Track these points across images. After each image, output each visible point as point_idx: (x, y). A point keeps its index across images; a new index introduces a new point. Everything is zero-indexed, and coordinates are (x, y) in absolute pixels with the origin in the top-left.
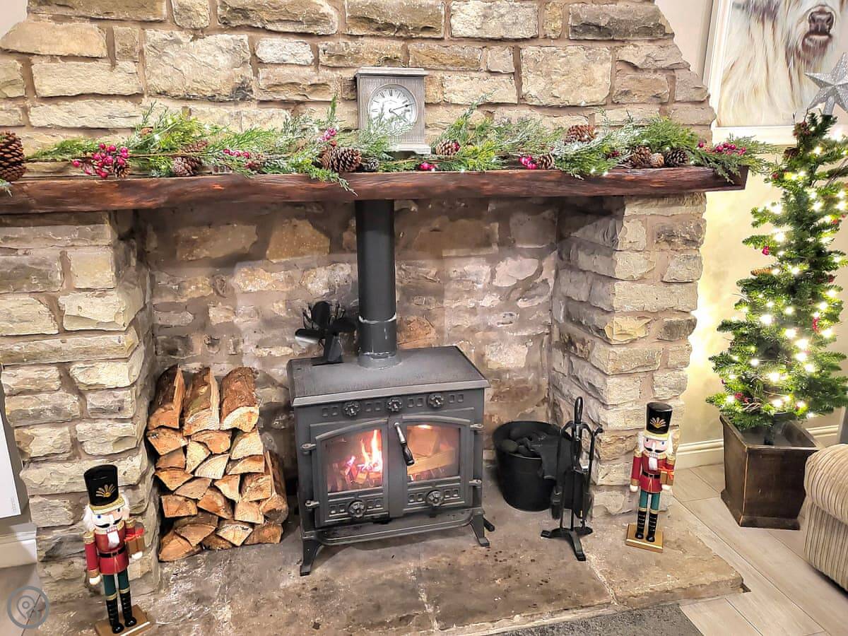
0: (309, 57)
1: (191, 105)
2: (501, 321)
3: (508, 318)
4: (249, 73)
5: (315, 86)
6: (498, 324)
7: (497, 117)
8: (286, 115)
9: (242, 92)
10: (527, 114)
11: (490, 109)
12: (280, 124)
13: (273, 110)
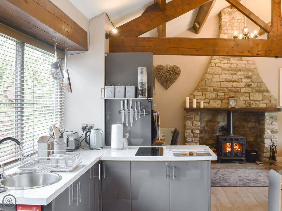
0: (224, 95)
1: (210, 100)
3: (250, 133)
4: (217, 97)
5: (224, 98)
7: (247, 101)
8: (221, 101)
9: (216, 99)
10: (251, 101)
11: (246, 101)
12: (220, 102)
13: (219, 101)
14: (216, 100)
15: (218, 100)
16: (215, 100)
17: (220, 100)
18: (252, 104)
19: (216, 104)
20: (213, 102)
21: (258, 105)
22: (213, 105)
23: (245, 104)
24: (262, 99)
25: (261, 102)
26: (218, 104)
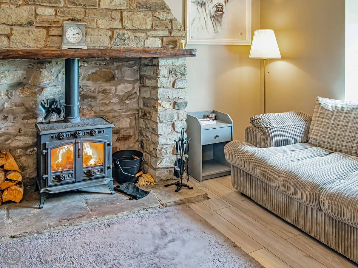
0: (53, 13)
1: (13, 28)
2: (119, 108)
3: (122, 107)
4: (34, 18)
5: (55, 22)
6: (118, 109)
7: (115, 32)
8: (45, 31)
9: (30, 23)
10: (125, 32)
11: (113, 30)
12: (42, 34)
13: (40, 29)
14: (30, 28)
15: (37, 27)
16: (27, 29)
17: (44, 27)
18: (129, 38)
19: (32, 40)
20: (22, 33)
21: (143, 41)
22: (23, 41)
23: (111, 38)
24: (151, 26)
25: (149, 33)
26: (36, 40)
